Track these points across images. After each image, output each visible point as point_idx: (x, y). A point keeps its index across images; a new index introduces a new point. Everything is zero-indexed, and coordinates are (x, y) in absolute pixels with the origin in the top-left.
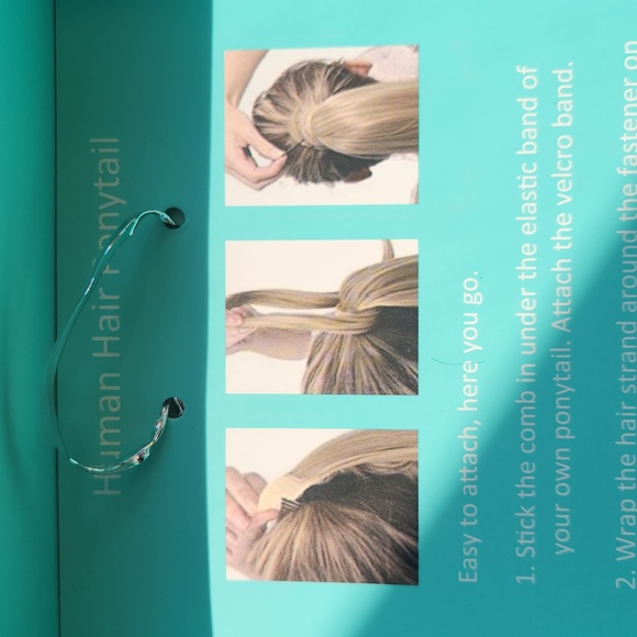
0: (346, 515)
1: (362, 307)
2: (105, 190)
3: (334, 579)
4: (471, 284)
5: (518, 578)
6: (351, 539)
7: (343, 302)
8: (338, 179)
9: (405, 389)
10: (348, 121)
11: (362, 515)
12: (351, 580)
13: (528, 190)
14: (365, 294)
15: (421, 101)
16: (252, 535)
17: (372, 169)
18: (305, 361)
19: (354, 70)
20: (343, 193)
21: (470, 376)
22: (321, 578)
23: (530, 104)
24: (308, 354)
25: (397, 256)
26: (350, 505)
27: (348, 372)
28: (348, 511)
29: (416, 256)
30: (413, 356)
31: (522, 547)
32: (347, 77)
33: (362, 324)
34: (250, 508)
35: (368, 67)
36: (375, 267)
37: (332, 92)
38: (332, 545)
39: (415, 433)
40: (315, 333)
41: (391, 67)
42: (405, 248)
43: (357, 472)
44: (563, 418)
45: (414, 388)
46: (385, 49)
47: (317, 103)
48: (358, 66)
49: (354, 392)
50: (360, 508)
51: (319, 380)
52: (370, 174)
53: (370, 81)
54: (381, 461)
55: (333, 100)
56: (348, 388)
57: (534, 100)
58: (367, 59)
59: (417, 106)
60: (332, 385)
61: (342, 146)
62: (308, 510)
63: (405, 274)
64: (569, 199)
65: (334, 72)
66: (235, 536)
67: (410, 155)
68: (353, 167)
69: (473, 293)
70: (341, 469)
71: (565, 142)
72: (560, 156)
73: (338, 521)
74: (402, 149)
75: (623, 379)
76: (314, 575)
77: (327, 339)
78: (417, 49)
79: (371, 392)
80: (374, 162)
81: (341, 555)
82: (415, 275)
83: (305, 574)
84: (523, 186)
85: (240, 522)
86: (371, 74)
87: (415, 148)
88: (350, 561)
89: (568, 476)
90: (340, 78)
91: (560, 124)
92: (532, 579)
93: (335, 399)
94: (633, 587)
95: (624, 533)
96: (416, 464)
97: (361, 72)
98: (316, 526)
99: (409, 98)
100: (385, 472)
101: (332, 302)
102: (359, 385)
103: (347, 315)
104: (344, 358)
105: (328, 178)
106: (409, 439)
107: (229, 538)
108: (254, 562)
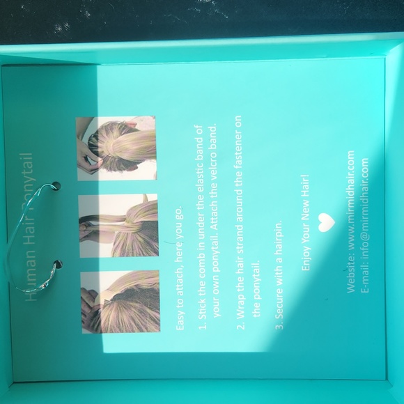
0: (131, 305)
1: (135, 222)
2: (27, 175)
3: (127, 332)
4: (178, 212)
5: (200, 328)
6: (133, 315)
7: (128, 219)
8: (124, 170)
9: (154, 254)
10: (128, 146)
11: (137, 305)
12: (134, 332)
13: (200, 174)
14: (137, 216)
15: (157, 139)
16: (92, 315)
17: (138, 165)
18: (113, 243)
19: (130, 126)
20: (126, 175)
21: (179, 248)
22: (121, 331)
23: (200, 140)
24: (114, 241)
25: (149, 200)
26: (132, 301)
27: (131, 248)
28: (132, 304)
29: (156, 201)
30: (157, 240)
31: (201, 315)
32: (127, 129)
33: (136, 228)
34: (91, 304)
35: (135, 125)
36: (140, 205)
37: (121, 134)
38: (125, 317)
39: (158, 271)
40: (116, 232)
41: (145, 124)
42: (152, 197)
43: (135, 288)
44: (216, 264)
45: (157, 253)
46: (142, 117)
47: (115, 138)
48: (131, 124)
49: (133, 255)
50: (136, 302)
51: (118, 251)
52: (137, 168)
53: (137, 130)
54: (144, 283)
55: (121, 138)
56: (131, 254)
57: (201, 138)
58: (135, 121)
59: (155, 140)
60: (124, 253)
61: (125, 157)
62: (115, 304)
63: (152, 208)
64: (216, 178)
65: (121, 127)
66: (85, 316)
67: (153, 160)
68: (130, 165)
69: (179, 215)
70: (129, 287)
71: (214, 155)
72: (212, 160)
73: (128, 308)
74: (150, 158)
75: (238, 248)
76: (118, 330)
77: (121, 235)
78: (154, 118)
79: (140, 255)
80: (139, 163)
81: (129, 321)
82: (157, 208)
83: (115, 330)
84: (198, 173)
85: (87, 310)
86: (136, 127)
87: (155, 157)
88: (133, 324)
89: (218, 286)
90: (124, 129)
91: (212, 148)
92: (205, 327)
94: (244, 329)
95: (240, 308)
96: (159, 284)
97: (132, 126)
98: (119, 311)
99: (152, 137)
100: (147, 287)
101: (123, 219)
102: (135, 253)
103: (129, 225)
104: (129, 242)
105: (120, 170)
106: (155, 274)
107: (83, 316)
108: (94, 326)
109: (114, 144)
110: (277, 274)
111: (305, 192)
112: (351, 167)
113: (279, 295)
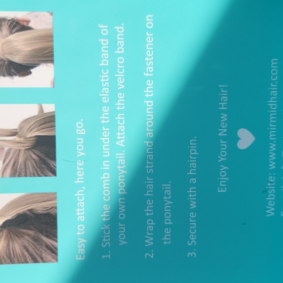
0: (24, 233)
1: (29, 136)
3: (19, 262)
4: (80, 125)
5: (103, 257)
6: (26, 244)
7: (20, 134)
8: (15, 75)
9: (50, 174)
10: (19, 47)
11: (31, 232)
12: (27, 262)
13: (105, 82)
14: (30, 130)
15: (55, 39)
17: (32, 70)
19: (22, 23)
20: (18, 82)
21: (80, 167)
22: (12, 262)
23: (105, 42)
24: (3, 158)
25: (45, 111)
26: (25, 228)
27: (23, 167)
28: (25, 231)
29: (54, 112)
30: (54, 158)
31: (104, 243)
32: (19, 26)
33: (29, 144)
35: (28, 22)
36: (34, 117)
37: (11, 33)
38: (17, 247)
39: (55, 193)
40: (6, 149)
41: (40, 22)
42: (48, 108)
43: (28, 213)
44: (122, 185)
45: (54, 173)
46: (37, 13)
47: (4, 38)
48: (23, 21)
49: (26, 176)
50: (30, 229)
51: (9, 171)
52: (30, 73)
53: (30, 28)
54: (40, 207)
55: (12, 37)
56: (23, 174)
57: (107, 40)
58: (28, 18)
59: (52, 41)
60: (15, 173)
61: (17, 59)
62: (5, 231)
63: (49, 120)
64: (123, 86)
65: (12, 23)
67: (50, 65)
68: (23, 70)
69: (81, 129)
70: (21, 212)
71: (121, 60)
72: (119, 67)
73: (20, 235)
74: (46, 62)
75: (147, 167)
76: (9, 261)
77: (12, 151)
78: (52, 14)
79: (34, 175)
80: (33, 67)
82: (54, 121)
83: (5, 261)
84: (102, 80)
86: (30, 25)
87: (52, 61)
88: (26, 253)
89: (124, 210)
90: (15, 26)
91: (119, 52)
92: (109, 256)
93: (17, 179)
94: (152, 257)
95: (148, 234)
96: (56, 208)
97: (25, 24)
99: (49, 37)
100: (42, 212)
101: (14, 133)
102: (28, 172)
103: (22, 140)
104: (21, 160)
105: (11, 74)
106: (52, 197)
109: (3, 45)
110: (190, 196)
111: (223, 104)
112: (274, 77)
113: (193, 219)
